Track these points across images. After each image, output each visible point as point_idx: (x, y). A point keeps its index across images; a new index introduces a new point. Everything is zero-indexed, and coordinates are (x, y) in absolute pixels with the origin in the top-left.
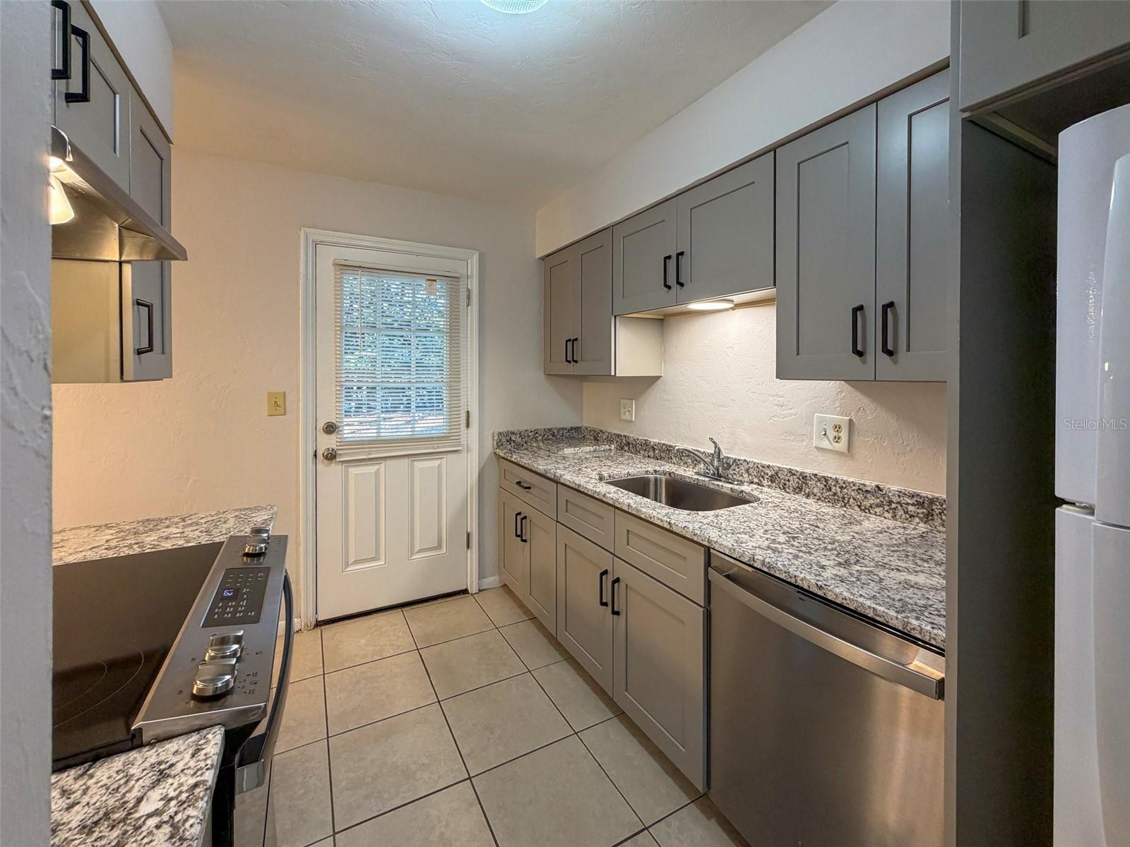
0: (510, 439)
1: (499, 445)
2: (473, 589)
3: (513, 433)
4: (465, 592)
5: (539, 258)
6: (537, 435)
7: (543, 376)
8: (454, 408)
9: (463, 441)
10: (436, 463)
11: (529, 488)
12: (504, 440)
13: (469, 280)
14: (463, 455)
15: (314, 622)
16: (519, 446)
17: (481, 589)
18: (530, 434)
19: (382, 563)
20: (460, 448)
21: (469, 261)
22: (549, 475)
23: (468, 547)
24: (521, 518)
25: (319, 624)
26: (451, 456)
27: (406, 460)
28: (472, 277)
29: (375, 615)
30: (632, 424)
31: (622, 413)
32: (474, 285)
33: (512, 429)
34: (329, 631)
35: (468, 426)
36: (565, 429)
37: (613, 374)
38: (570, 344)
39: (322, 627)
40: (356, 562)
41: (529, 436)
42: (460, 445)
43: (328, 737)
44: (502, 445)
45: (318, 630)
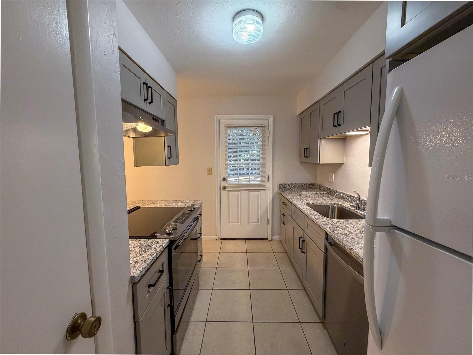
0: (284, 187)
1: (280, 188)
2: (270, 239)
3: (285, 184)
4: (267, 239)
5: (298, 115)
6: (295, 186)
7: (299, 163)
8: (263, 175)
9: (266, 186)
10: (257, 193)
11: (286, 205)
12: (282, 187)
13: (269, 127)
14: (267, 191)
15: (220, 238)
16: (287, 190)
17: (272, 239)
18: (292, 185)
19: (240, 224)
20: (265, 189)
21: (269, 120)
22: (289, 201)
23: (268, 224)
24: (283, 215)
25: (222, 239)
26: (262, 191)
27: (247, 192)
28: (270, 125)
29: (237, 240)
30: (333, 183)
31: (329, 179)
32: (271, 129)
33: (285, 183)
34: (224, 241)
35: (268, 181)
36: (308, 184)
37: (318, 162)
38: (305, 149)
39: (223, 240)
40: (232, 222)
41: (292, 186)
42: (265, 188)
43: (217, 268)
44: (281, 188)
45: (221, 241)
